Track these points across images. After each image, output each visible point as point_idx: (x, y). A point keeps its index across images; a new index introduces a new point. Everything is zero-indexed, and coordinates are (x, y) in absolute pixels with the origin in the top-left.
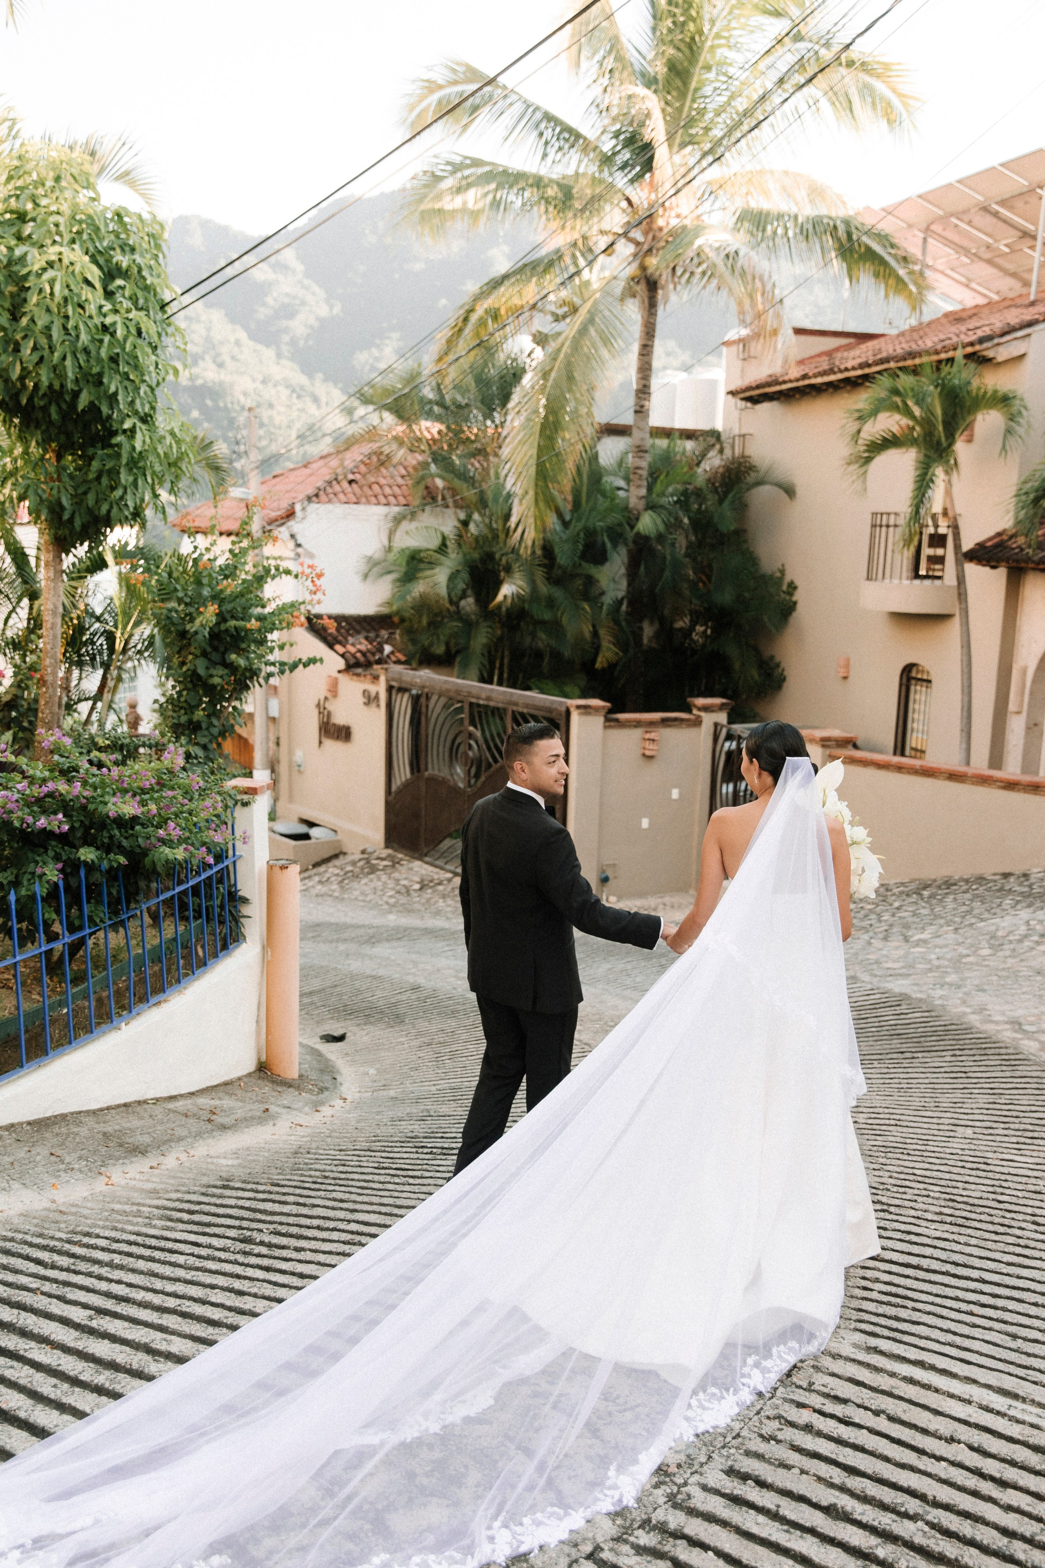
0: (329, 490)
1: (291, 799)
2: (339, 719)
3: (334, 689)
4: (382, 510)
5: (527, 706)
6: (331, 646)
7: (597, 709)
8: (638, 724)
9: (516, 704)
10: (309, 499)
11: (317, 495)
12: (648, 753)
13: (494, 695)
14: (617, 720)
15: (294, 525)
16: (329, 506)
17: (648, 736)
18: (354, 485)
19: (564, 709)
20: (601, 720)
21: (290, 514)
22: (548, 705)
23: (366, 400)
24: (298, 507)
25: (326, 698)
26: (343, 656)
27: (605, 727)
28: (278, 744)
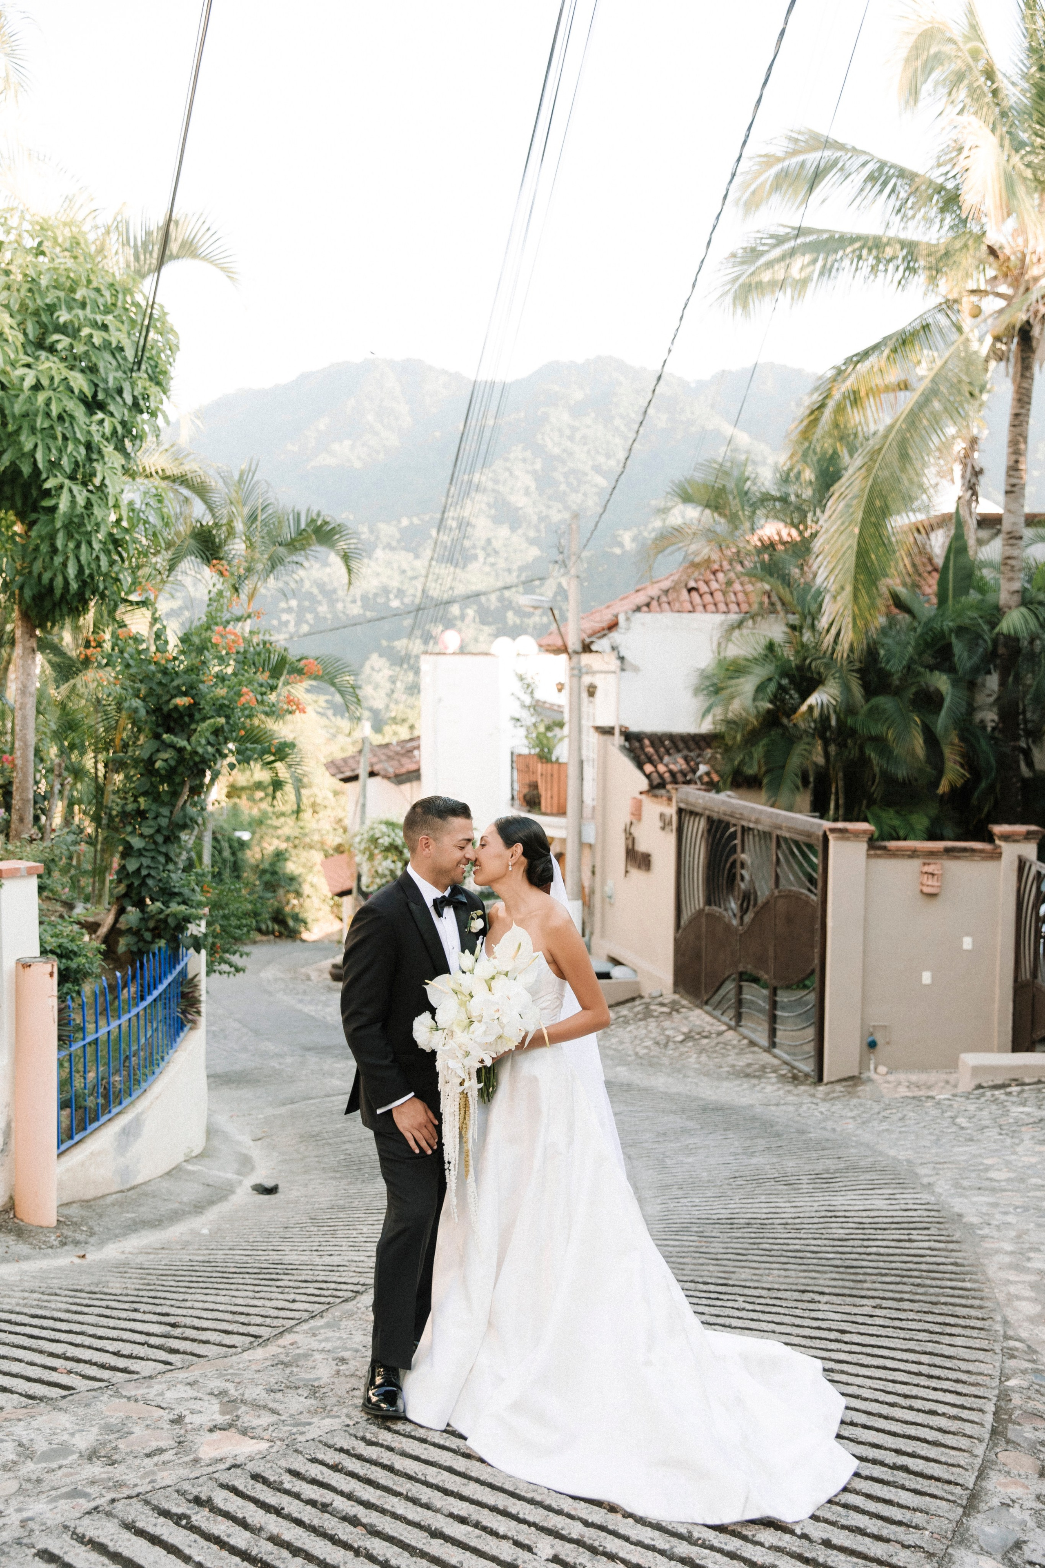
0: (664, 599)
1: (603, 935)
2: (642, 847)
3: (637, 813)
4: (719, 618)
5: (789, 829)
6: (640, 766)
7: (856, 835)
8: (913, 854)
9: (780, 828)
10: (638, 609)
11: (648, 605)
12: (926, 890)
13: (763, 818)
14: (885, 848)
15: (616, 636)
16: (659, 616)
17: (926, 869)
18: (694, 594)
19: (821, 833)
20: (862, 847)
21: (613, 626)
22: (807, 828)
23: (687, 498)
24: (622, 619)
25: (631, 823)
26: (648, 776)
27: (869, 856)
28: (593, 873)
